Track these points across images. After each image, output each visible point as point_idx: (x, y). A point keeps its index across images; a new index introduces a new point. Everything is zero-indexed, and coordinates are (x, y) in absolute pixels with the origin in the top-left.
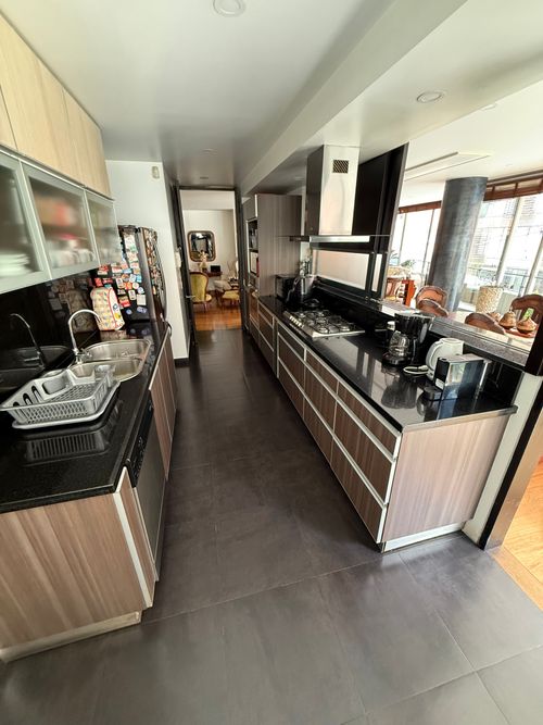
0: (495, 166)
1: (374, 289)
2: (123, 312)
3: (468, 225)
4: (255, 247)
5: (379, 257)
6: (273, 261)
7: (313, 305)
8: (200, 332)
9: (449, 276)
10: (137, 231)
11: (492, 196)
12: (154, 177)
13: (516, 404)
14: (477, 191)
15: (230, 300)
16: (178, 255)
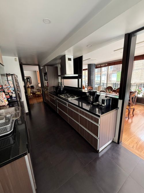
0: (96, 62)
1: (80, 87)
2: (8, 99)
3: (94, 73)
4: (46, 79)
5: (80, 80)
6: (52, 82)
7: (65, 92)
8: (31, 104)
9: (92, 84)
10: (12, 75)
11: (97, 68)
12: (16, 61)
13: (118, 107)
14: (94, 66)
15: (38, 94)
16: (23, 82)
